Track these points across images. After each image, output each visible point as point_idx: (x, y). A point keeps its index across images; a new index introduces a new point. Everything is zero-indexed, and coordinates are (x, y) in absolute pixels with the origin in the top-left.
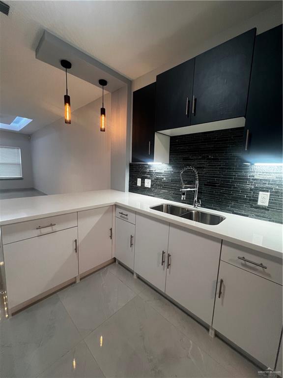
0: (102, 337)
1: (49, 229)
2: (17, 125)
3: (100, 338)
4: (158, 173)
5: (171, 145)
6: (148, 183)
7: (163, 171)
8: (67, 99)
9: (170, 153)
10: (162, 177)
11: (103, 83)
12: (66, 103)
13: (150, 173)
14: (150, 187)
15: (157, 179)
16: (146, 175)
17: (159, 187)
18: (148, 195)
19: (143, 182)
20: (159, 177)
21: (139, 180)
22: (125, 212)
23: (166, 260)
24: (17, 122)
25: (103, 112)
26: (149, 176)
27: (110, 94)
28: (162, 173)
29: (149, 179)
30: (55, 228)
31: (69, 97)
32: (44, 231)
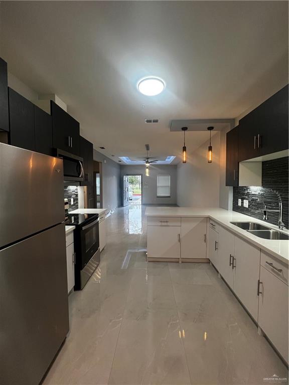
0: (206, 333)
1: (165, 224)
2: (169, 160)
3: (204, 334)
4: (254, 195)
5: (263, 169)
6: (246, 204)
7: (257, 193)
8: (184, 149)
9: (262, 176)
10: (257, 198)
11: (210, 128)
12: (183, 151)
13: (248, 194)
14: (247, 207)
15: (253, 200)
16: (244, 196)
17: (255, 207)
18: (247, 215)
19: (242, 203)
20: (255, 198)
21: (240, 200)
22: (214, 224)
23: (232, 261)
24: (169, 158)
25: (210, 149)
26: (247, 197)
27: (219, 132)
28: (256, 195)
29: (247, 200)
30: (169, 224)
31: (185, 147)
32: (163, 224)
